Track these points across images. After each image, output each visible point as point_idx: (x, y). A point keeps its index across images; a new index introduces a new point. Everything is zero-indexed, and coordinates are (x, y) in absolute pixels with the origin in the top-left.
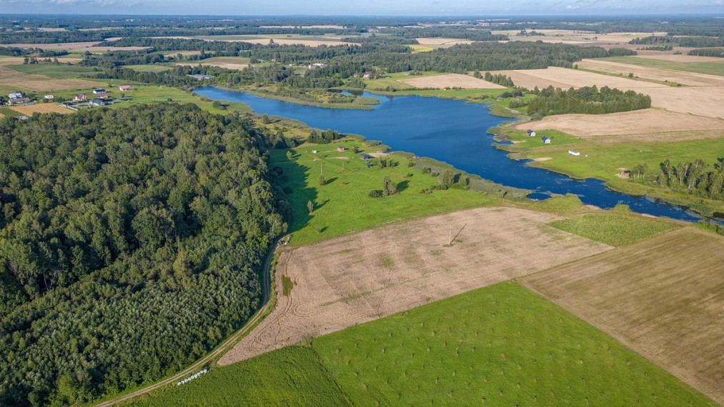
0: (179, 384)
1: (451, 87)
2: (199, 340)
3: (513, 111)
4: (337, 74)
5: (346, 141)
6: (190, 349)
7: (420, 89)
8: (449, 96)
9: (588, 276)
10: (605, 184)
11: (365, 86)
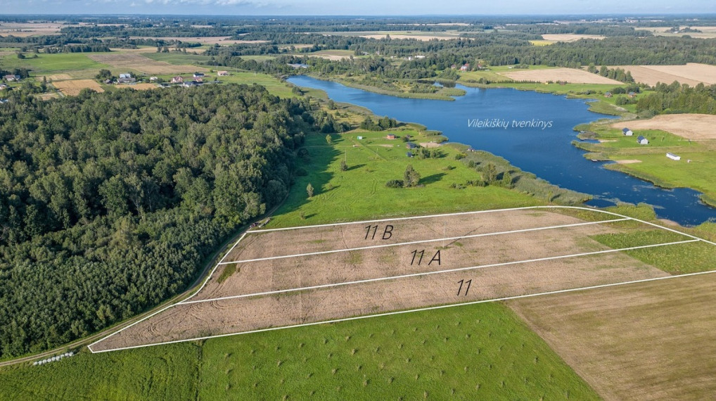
0: (36, 363)
1: (555, 81)
2: (83, 317)
3: (618, 108)
4: (434, 66)
5: (403, 130)
6: (67, 326)
7: (517, 82)
8: (548, 90)
9: (611, 307)
10: (700, 196)
11: (458, 77)
